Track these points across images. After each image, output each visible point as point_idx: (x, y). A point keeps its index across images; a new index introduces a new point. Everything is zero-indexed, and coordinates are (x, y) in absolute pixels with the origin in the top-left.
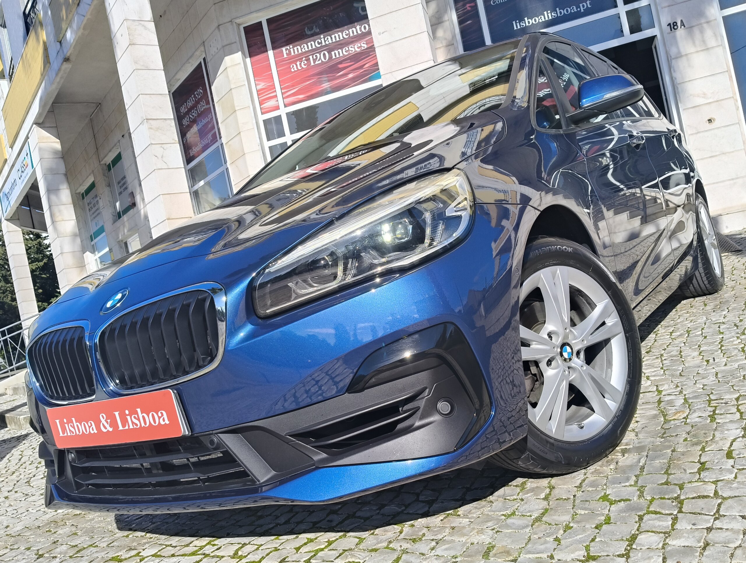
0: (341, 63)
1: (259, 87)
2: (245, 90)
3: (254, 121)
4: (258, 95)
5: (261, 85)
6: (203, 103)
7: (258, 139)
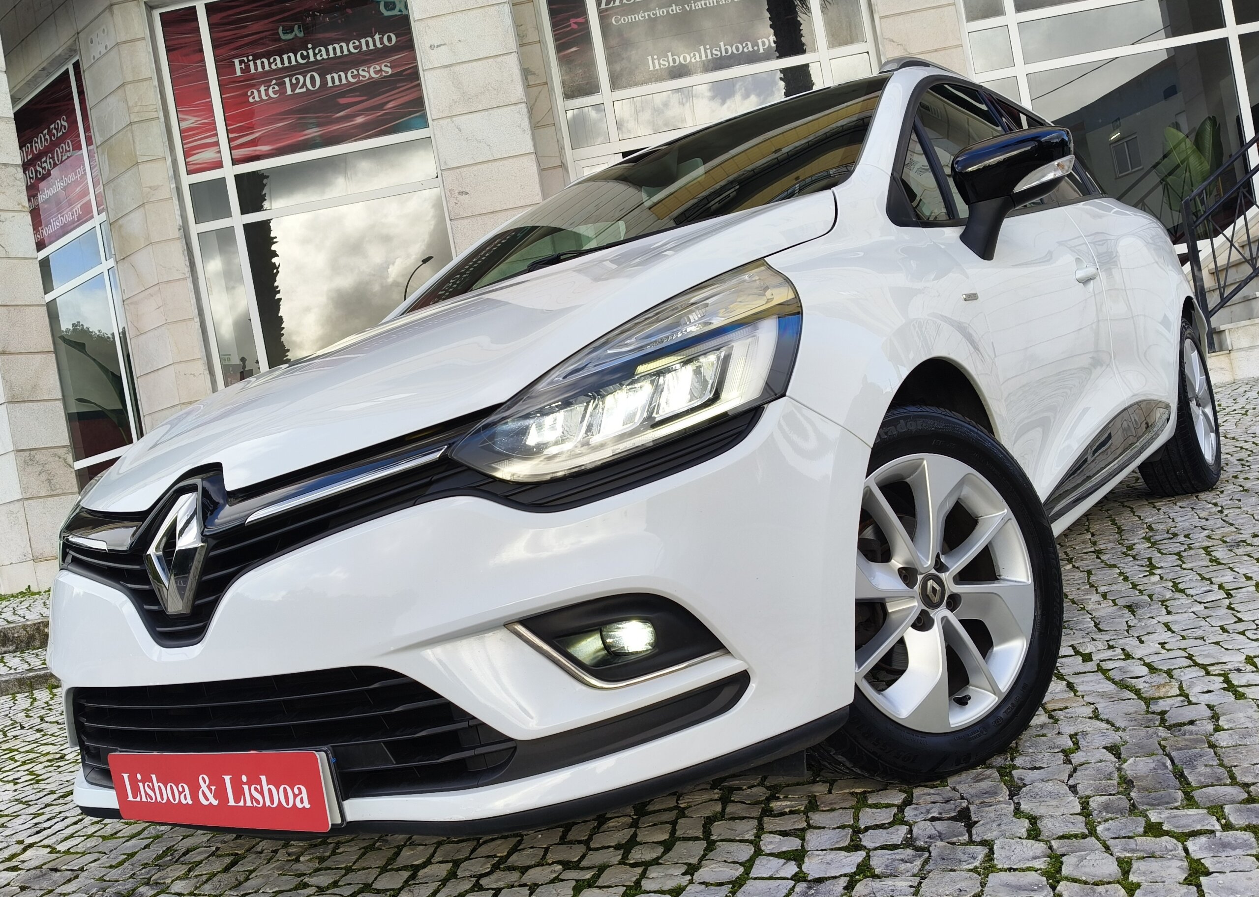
0: (343, 95)
1: (184, 125)
2: (158, 128)
3: (174, 186)
4: (182, 138)
5: (190, 122)
6: (67, 145)
7: (179, 218)
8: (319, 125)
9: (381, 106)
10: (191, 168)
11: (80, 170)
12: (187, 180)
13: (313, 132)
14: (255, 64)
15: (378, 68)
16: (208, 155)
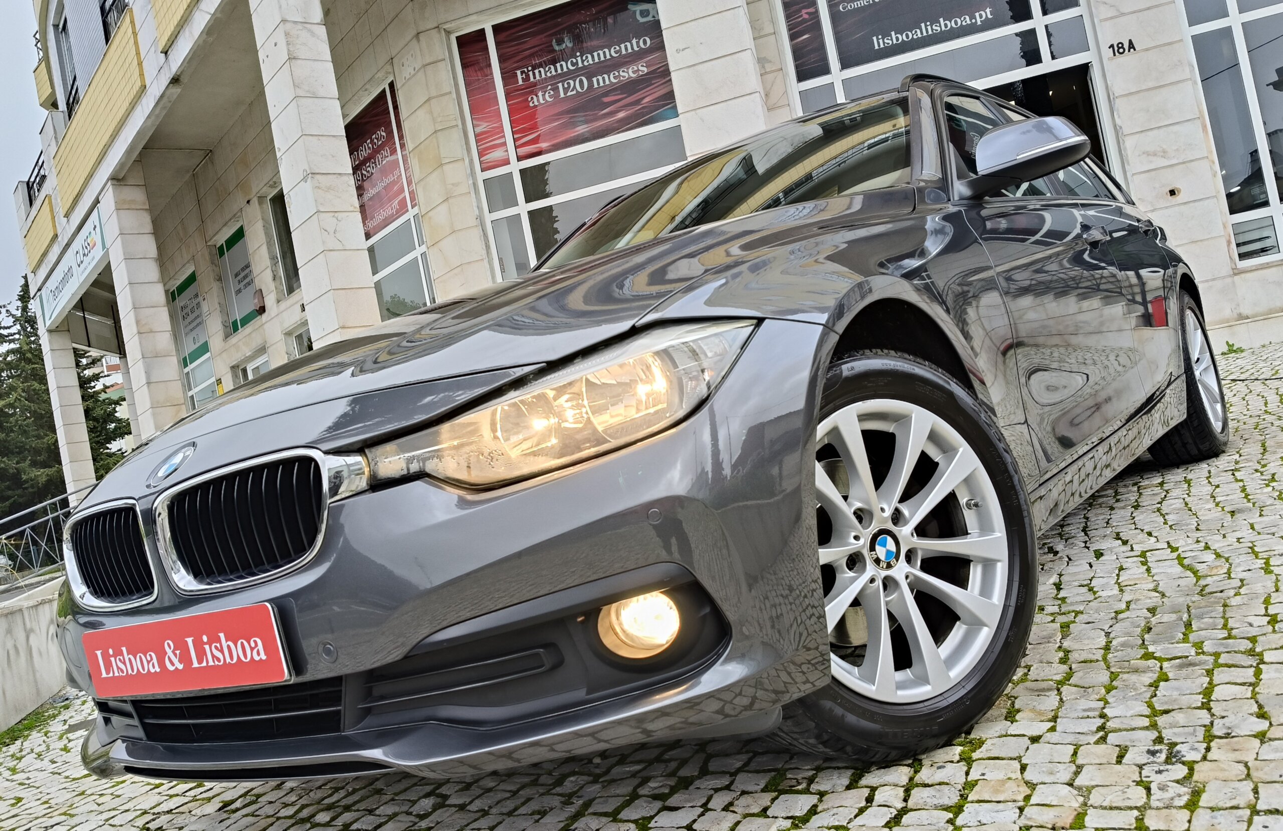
0: (606, 94)
1: (478, 130)
2: (457, 134)
3: (471, 182)
4: (477, 142)
5: (483, 127)
6: (386, 152)
7: (476, 209)
8: (587, 122)
9: (638, 102)
10: (484, 166)
11: (396, 172)
12: (481, 176)
13: (582, 129)
14: (534, 74)
15: (636, 68)
16: (497, 154)
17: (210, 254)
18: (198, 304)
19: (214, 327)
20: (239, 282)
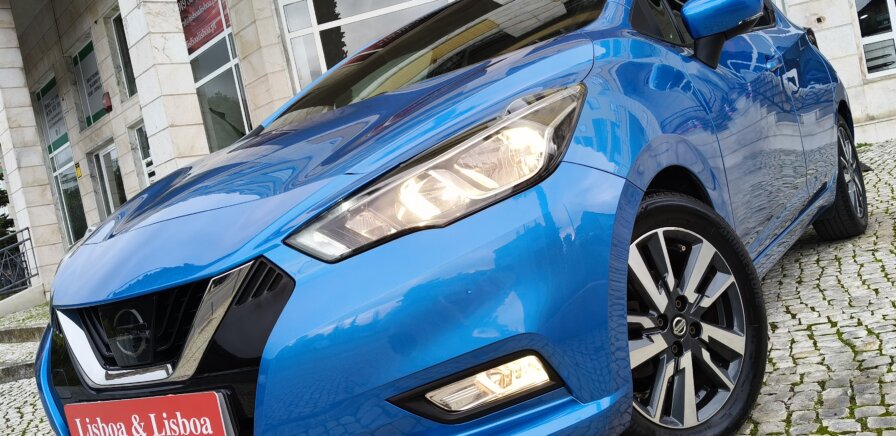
3: (273, 7)
7: (278, 29)
17: (67, 63)
18: (59, 104)
19: (71, 121)
20: (91, 86)
